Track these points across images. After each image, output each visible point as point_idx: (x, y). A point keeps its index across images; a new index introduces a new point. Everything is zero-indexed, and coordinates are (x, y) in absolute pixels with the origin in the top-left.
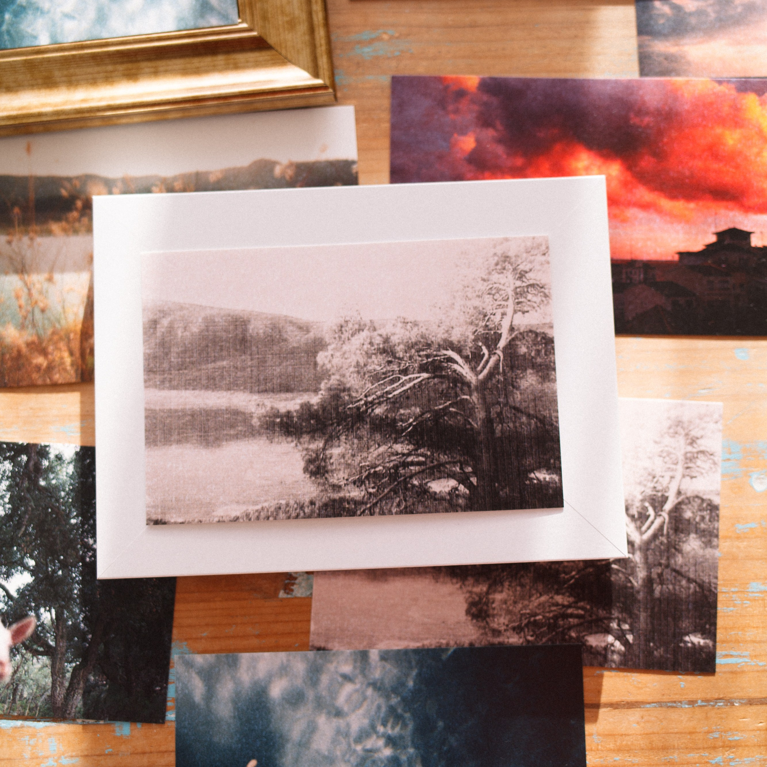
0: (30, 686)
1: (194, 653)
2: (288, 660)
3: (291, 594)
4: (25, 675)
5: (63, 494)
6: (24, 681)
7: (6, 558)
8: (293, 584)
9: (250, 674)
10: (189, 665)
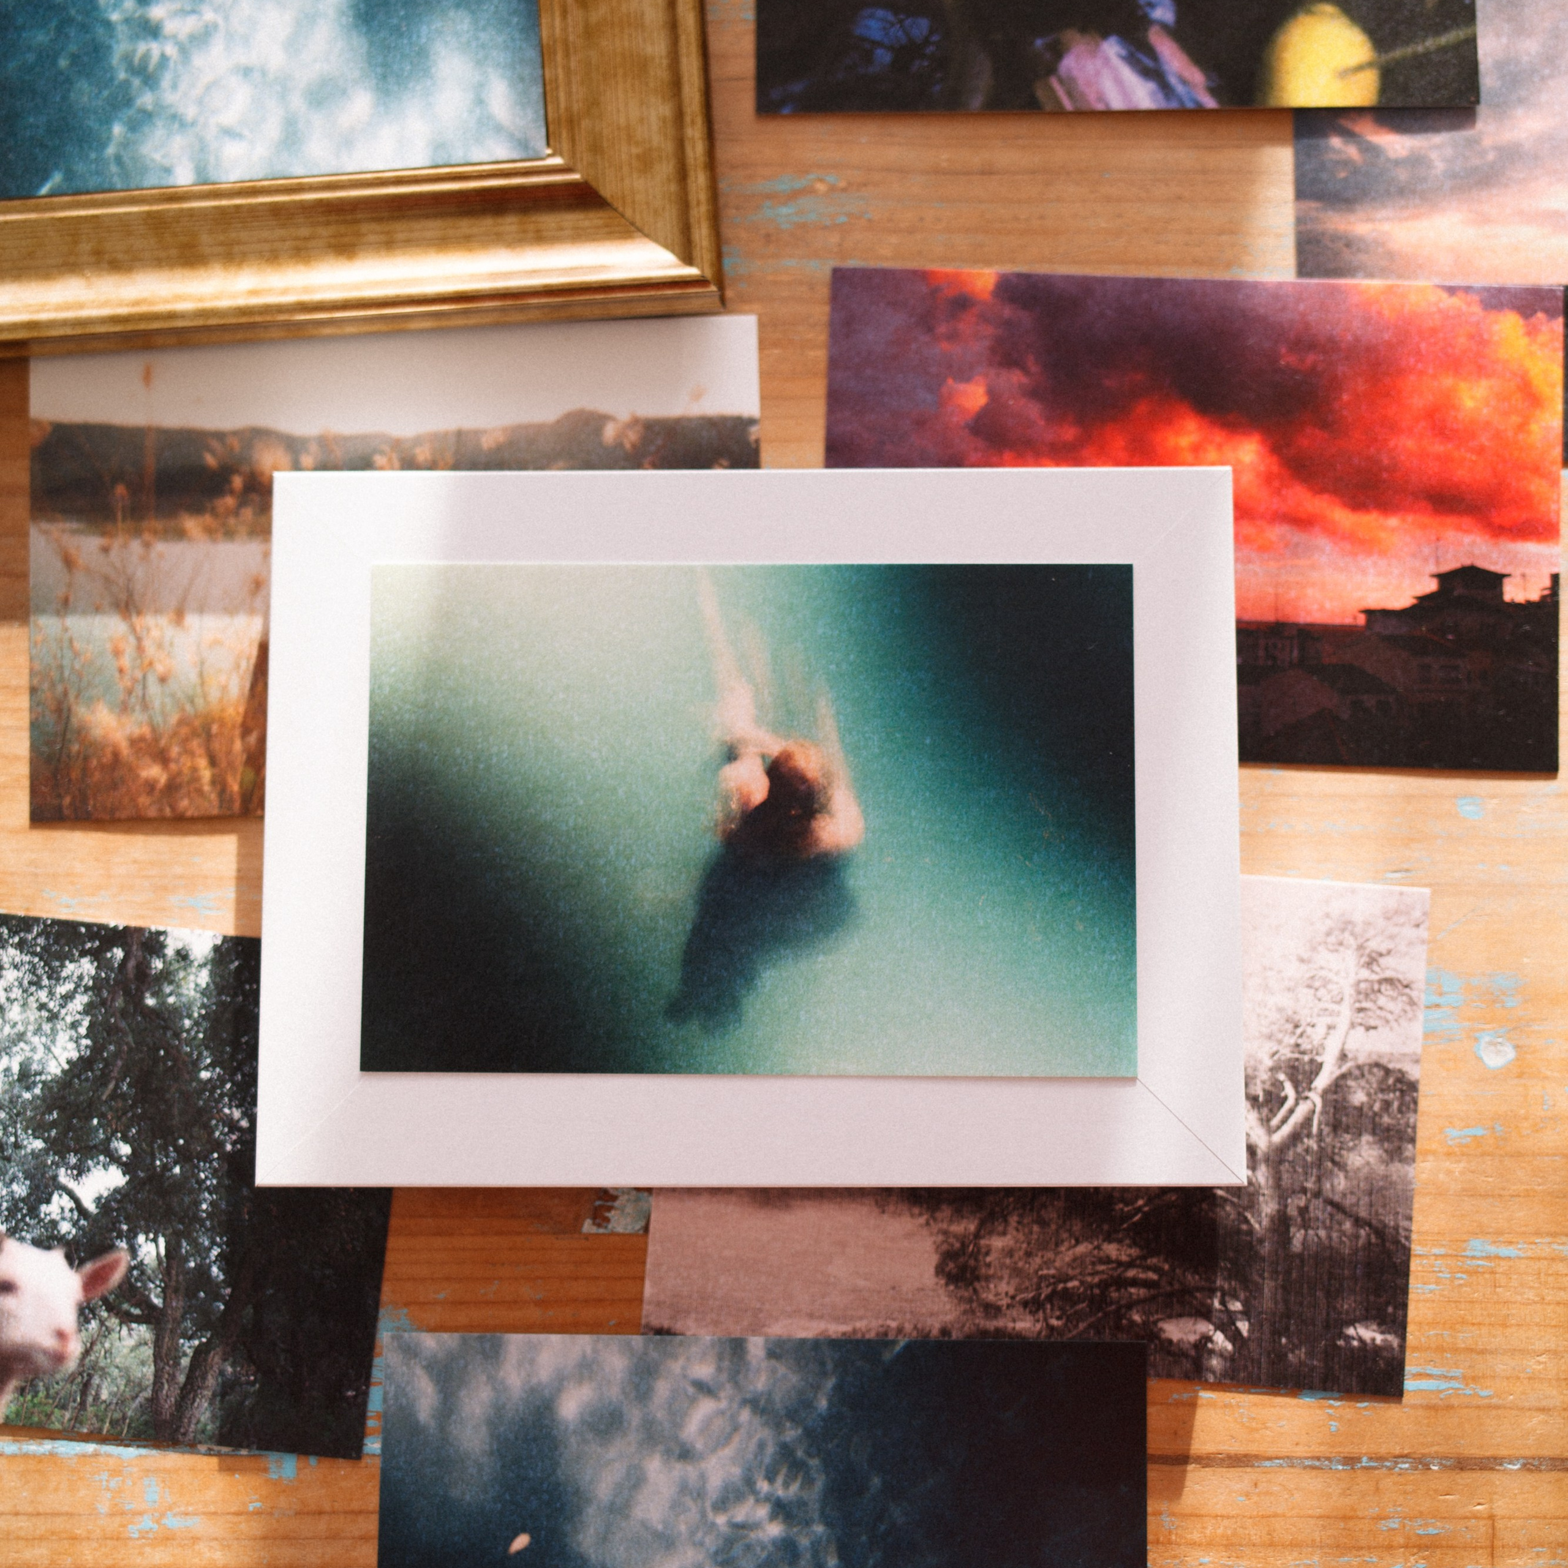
0: (114, 1380)
1: (420, 1329)
2: (595, 1351)
3: (606, 1227)
4: (105, 1358)
5: (187, 1023)
6: (102, 1369)
7: (77, 1140)
8: (610, 1209)
9: (523, 1374)
10: (410, 1352)
